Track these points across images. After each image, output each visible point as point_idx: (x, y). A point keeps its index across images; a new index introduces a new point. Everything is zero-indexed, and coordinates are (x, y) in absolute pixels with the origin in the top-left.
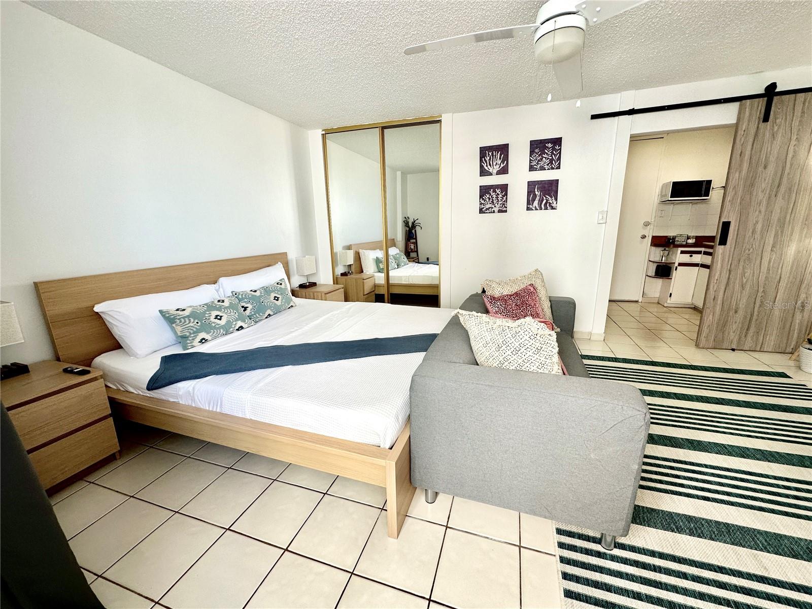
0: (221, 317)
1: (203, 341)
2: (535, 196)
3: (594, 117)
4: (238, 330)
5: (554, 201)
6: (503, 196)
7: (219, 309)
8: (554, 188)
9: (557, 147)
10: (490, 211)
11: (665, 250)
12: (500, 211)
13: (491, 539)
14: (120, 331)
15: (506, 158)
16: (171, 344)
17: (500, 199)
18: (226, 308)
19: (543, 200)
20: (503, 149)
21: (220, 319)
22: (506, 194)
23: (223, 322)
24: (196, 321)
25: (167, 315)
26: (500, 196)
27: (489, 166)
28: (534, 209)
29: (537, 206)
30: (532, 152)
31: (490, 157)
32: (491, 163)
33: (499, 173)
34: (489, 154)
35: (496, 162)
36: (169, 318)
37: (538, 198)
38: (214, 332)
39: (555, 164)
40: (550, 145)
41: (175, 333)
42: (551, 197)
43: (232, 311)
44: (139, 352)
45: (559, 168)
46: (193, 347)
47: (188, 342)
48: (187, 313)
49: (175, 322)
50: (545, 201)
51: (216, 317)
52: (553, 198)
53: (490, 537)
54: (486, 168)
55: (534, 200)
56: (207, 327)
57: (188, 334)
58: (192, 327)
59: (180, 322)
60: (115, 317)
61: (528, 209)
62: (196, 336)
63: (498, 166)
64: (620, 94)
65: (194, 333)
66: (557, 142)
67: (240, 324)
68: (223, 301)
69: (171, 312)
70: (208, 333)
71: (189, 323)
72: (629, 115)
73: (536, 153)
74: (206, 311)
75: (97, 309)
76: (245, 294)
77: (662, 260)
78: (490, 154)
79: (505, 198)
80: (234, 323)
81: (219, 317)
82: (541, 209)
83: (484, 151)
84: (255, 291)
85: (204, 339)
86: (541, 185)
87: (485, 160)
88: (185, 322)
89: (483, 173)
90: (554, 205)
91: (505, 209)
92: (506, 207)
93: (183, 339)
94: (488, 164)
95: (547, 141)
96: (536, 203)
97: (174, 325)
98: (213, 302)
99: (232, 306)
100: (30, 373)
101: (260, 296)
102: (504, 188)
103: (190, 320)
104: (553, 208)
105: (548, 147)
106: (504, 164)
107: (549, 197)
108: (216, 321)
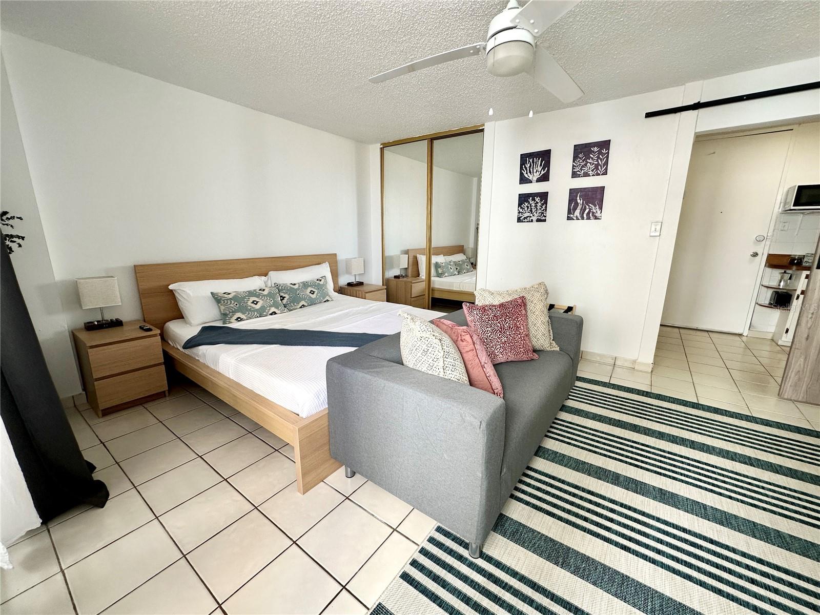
0: (258, 302)
1: (239, 319)
2: (577, 204)
3: (649, 115)
4: (271, 314)
5: (598, 210)
6: (543, 204)
7: (258, 297)
8: (599, 197)
9: (604, 151)
10: (528, 220)
11: (785, 272)
12: (538, 220)
13: (376, 517)
14: (184, 305)
15: (547, 166)
16: (217, 319)
17: (538, 207)
18: (264, 295)
19: (585, 209)
20: (545, 156)
21: (256, 304)
22: (546, 203)
23: (258, 307)
24: (236, 303)
25: (216, 296)
26: (539, 204)
27: (529, 174)
28: (575, 218)
29: (578, 215)
30: (575, 158)
31: (531, 165)
32: (531, 170)
33: (538, 180)
34: (529, 161)
35: (536, 169)
36: (217, 299)
37: (580, 207)
38: (249, 313)
39: (602, 169)
40: (596, 149)
41: (220, 311)
42: (595, 206)
43: (269, 298)
44: (192, 322)
45: (605, 173)
46: (230, 323)
47: (227, 318)
48: (230, 296)
49: (221, 302)
50: (587, 211)
51: (253, 302)
52: (597, 207)
53: (376, 515)
54: (526, 176)
55: (575, 209)
56: (244, 309)
57: (228, 312)
58: (232, 307)
59: (224, 303)
60: (182, 295)
61: (569, 218)
62: (233, 315)
63: (538, 173)
64: (683, 86)
65: (233, 312)
66: (606, 144)
67: (273, 309)
68: (264, 290)
69: (219, 294)
70: (244, 314)
71: (231, 303)
72: (693, 110)
73: (580, 158)
74: (246, 296)
75: (171, 287)
76: (285, 286)
77: (779, 285)
78: (531, 161)
79: (544, 207)
80: (268, 308)
81: (255, 302)
82: (583, 218)
83: (524, 158)
84: (295, 284)
85: (239, 318)
86: (584, 193)
87: (525, 167)
88: (227, 303)
89: (523, 180)
90: (598, 215)
91: (544, 218)
92: (546, 216)
93: (225, 316)
94: (528, 172)
95: (592, 145)
96: (577, 213)
97: (219, 305)
98: (255, 290)
99: (270, 295)
100: (124, 326)
101: (298, 289)
102: (544, 196)
103: (231, 302)
104: (596, 218)
105: (593, 152)
106: (545, 171)
107: (592, 206)
108: (253, 305)
